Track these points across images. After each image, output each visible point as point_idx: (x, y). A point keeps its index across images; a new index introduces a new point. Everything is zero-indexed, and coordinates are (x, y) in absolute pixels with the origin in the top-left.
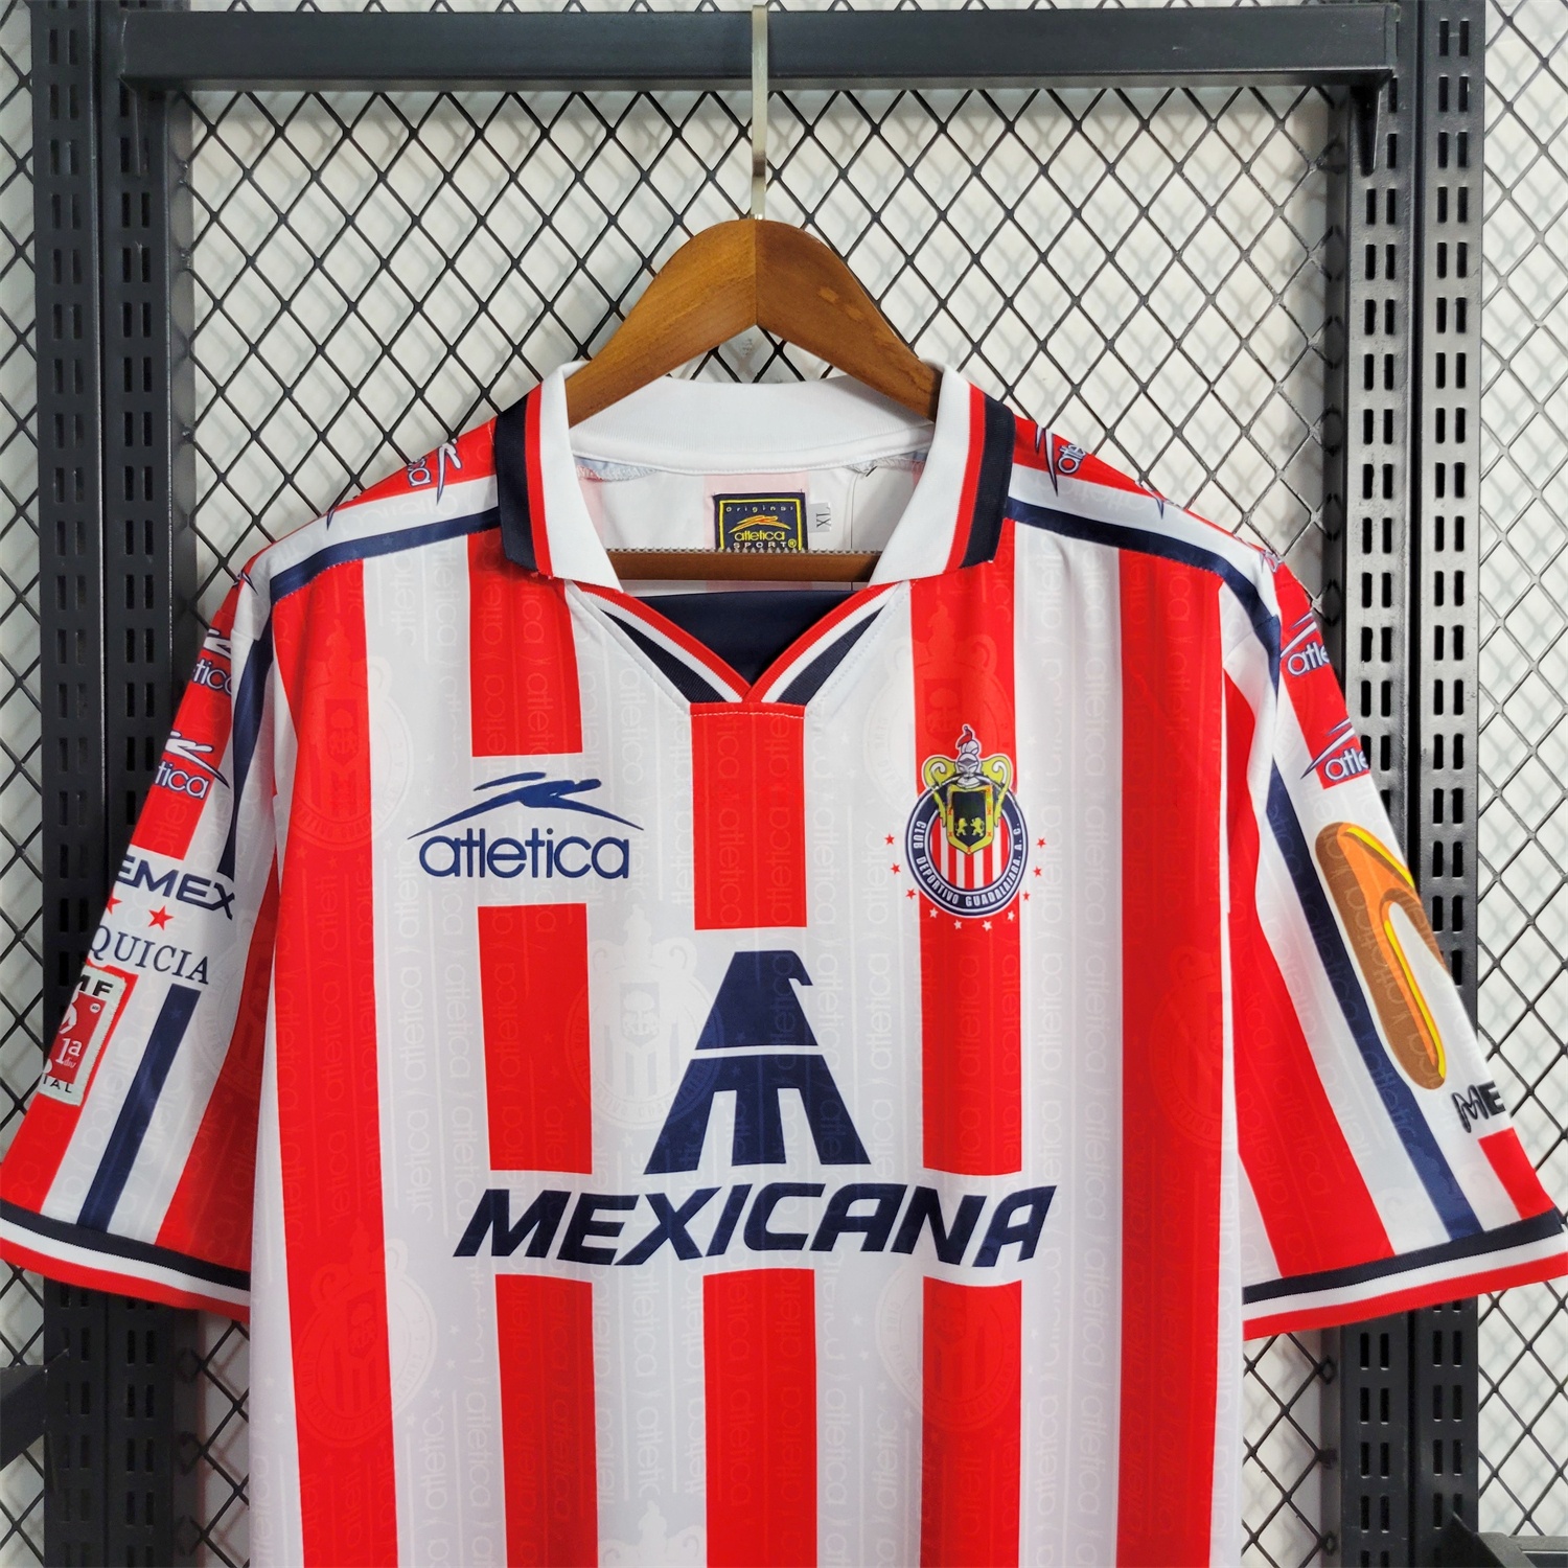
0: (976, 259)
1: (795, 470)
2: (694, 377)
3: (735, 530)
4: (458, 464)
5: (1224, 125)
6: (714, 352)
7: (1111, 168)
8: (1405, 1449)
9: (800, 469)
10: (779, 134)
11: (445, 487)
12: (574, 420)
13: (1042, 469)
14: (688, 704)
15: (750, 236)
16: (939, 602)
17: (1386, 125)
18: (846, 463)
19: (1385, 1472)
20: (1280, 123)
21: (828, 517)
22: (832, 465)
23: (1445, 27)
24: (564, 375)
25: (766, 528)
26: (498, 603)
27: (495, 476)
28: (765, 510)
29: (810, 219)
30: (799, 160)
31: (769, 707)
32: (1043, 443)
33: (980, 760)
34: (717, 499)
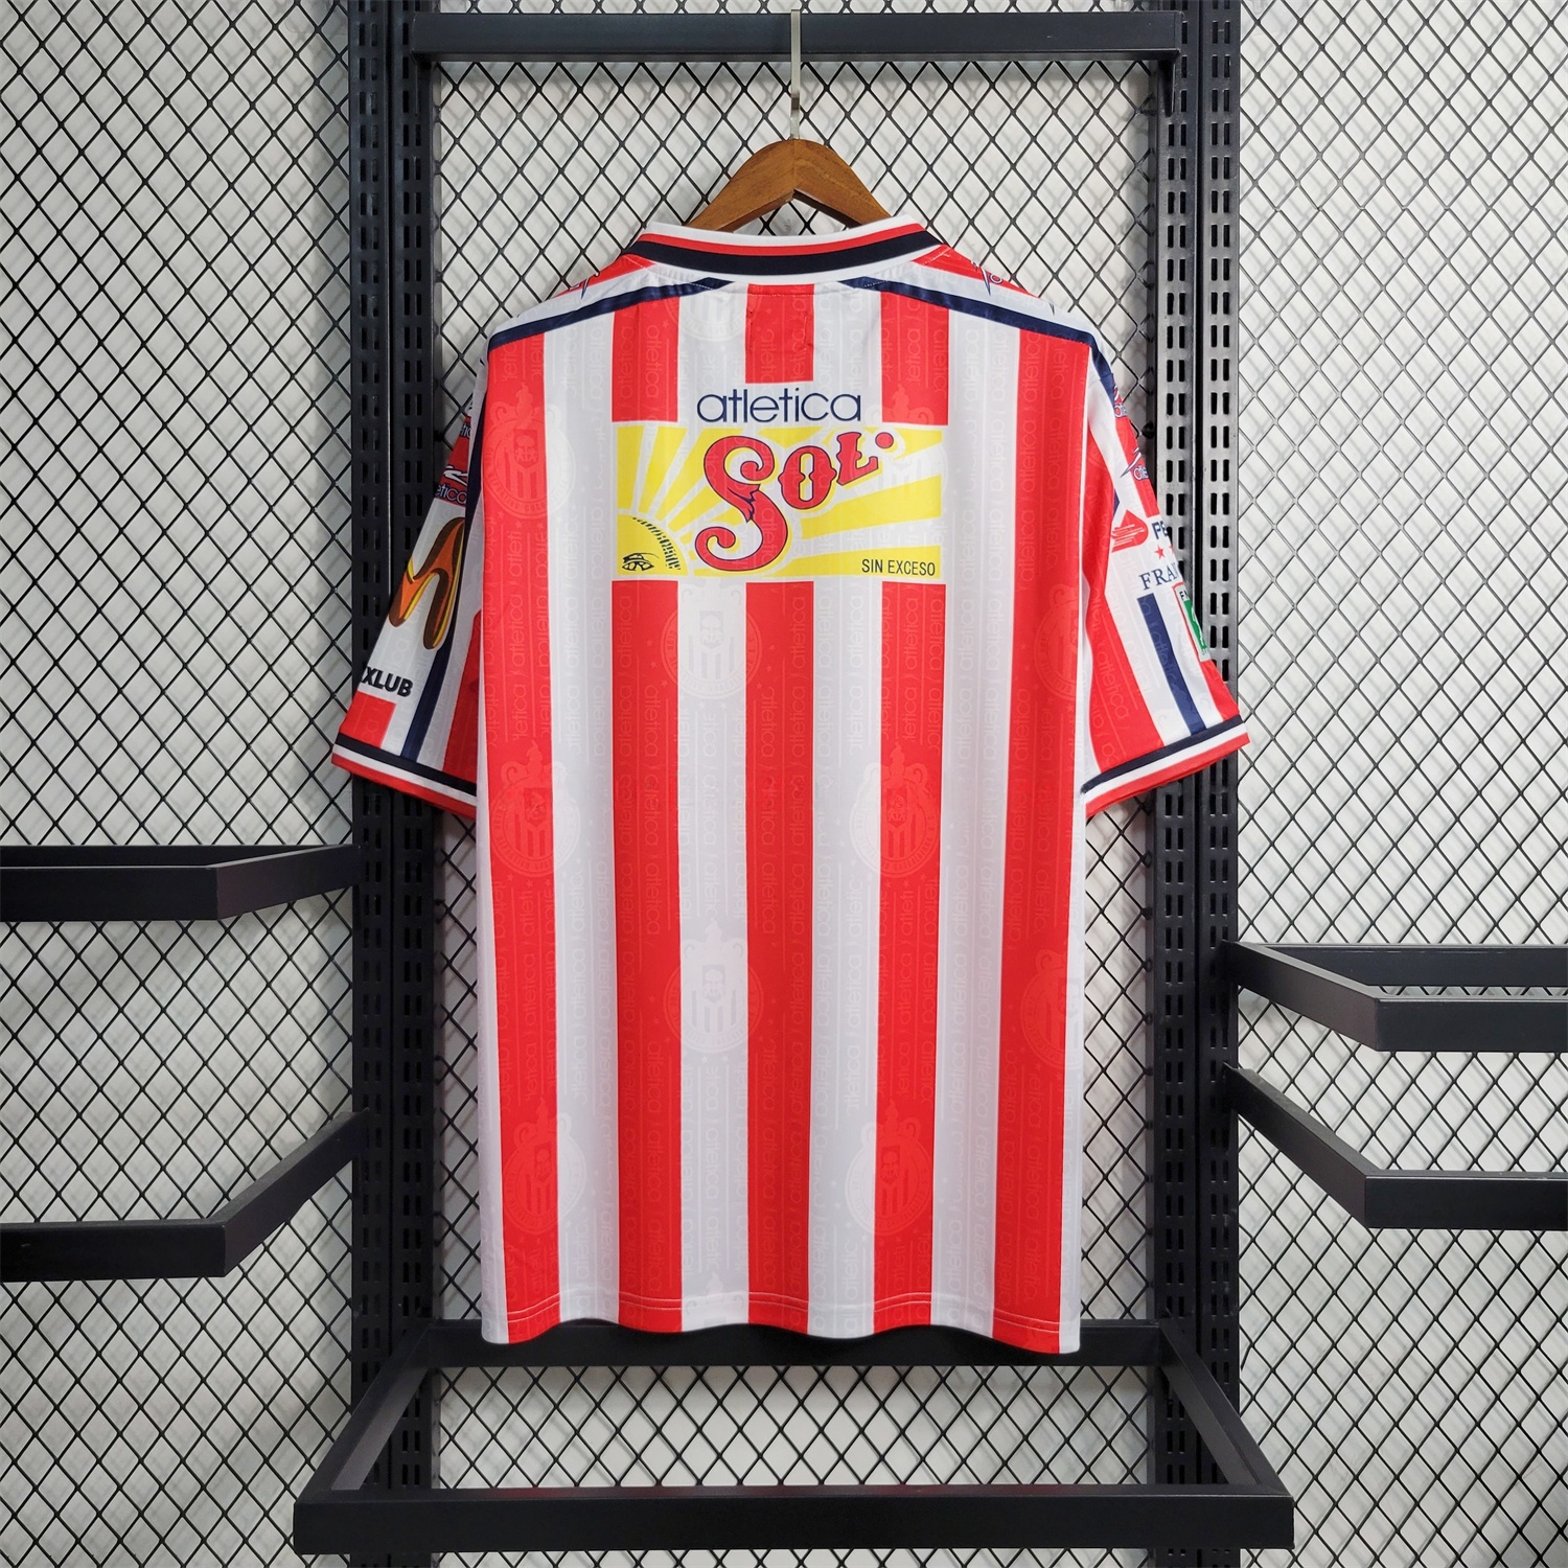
0: (930, 168)
5: (1084, 85)
7: (1013, 112)
8: (1193, 898)
17: (1178, 86)
19: (1181, 913)
20: (1117, 85)
23: (1216, 26)
30: (820, 108)
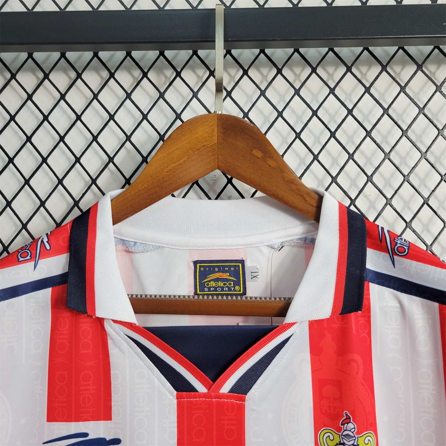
0: (333, 135)
1: (239, 247)
2: (184, 197)
3: (205, 280)
4: (48, 247)
6: (197, 183)
7: (403, 89)
9: (242, 247)
10: (230, 75)
11: (39, 261)
12: (116, 221)
13: (384, 251)
14: (175, 392)
15: (214, 122)
16: (326, 332)
18: (267, 244)
21: (258, 274)
22: (259, 245)
24: (111, 196)
25: (223, 280)
26: (66, 328)
27: (69, 253)
28: (222, 270)
29: (246, 115)
31: (223, 396)
32: (383, 236)
33: (356, 436)
34: (195, 263)
